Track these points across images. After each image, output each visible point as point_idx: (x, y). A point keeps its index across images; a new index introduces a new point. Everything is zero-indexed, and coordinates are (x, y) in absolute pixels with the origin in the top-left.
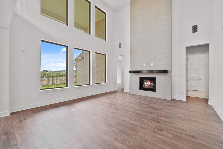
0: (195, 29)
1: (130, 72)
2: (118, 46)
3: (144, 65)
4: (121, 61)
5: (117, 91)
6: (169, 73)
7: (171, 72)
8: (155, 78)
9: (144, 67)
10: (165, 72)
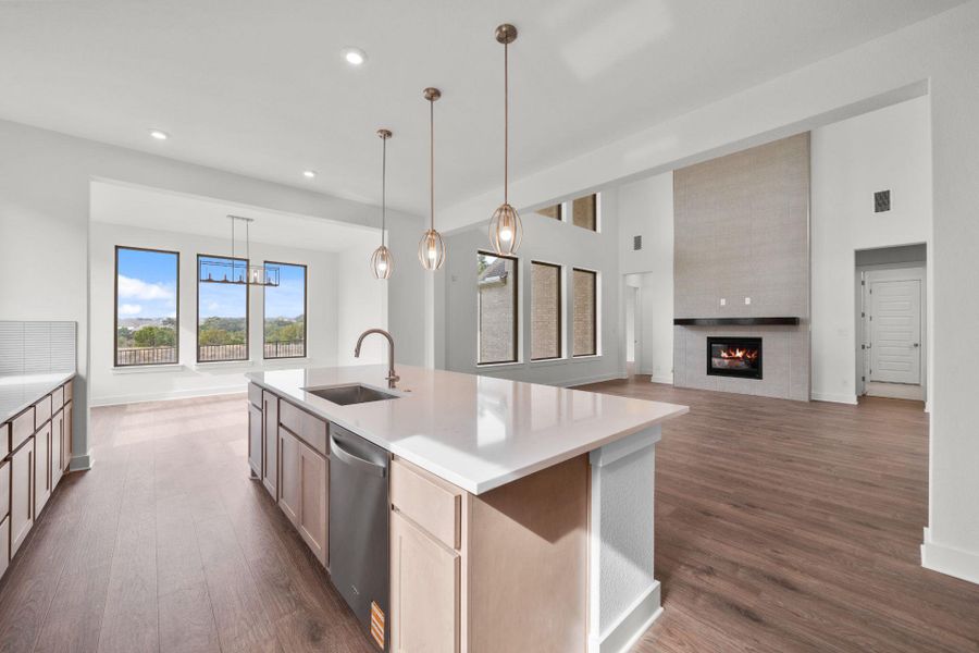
0: (882, 201)
1: (677, 322)
2: (633, 245)
3: (723, 302)
4: (636, 289)
5: (626, 380)
6: (801, 326)
7: (808, 322)
8: (760, 340)
9: (723, 307)
10: (790, 322)
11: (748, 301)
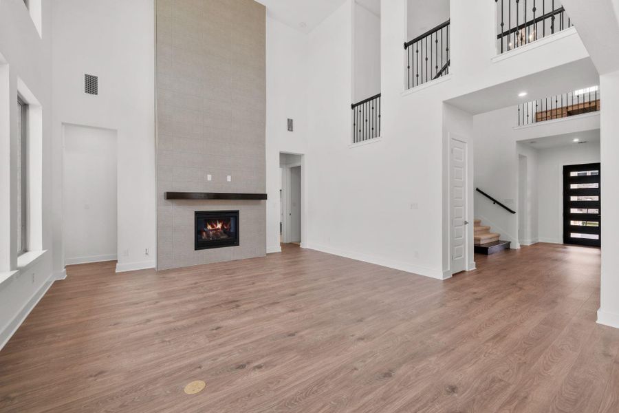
3: (209, 177)
8: (237, 212)
9: (209, 183)
11: (229, 179)
